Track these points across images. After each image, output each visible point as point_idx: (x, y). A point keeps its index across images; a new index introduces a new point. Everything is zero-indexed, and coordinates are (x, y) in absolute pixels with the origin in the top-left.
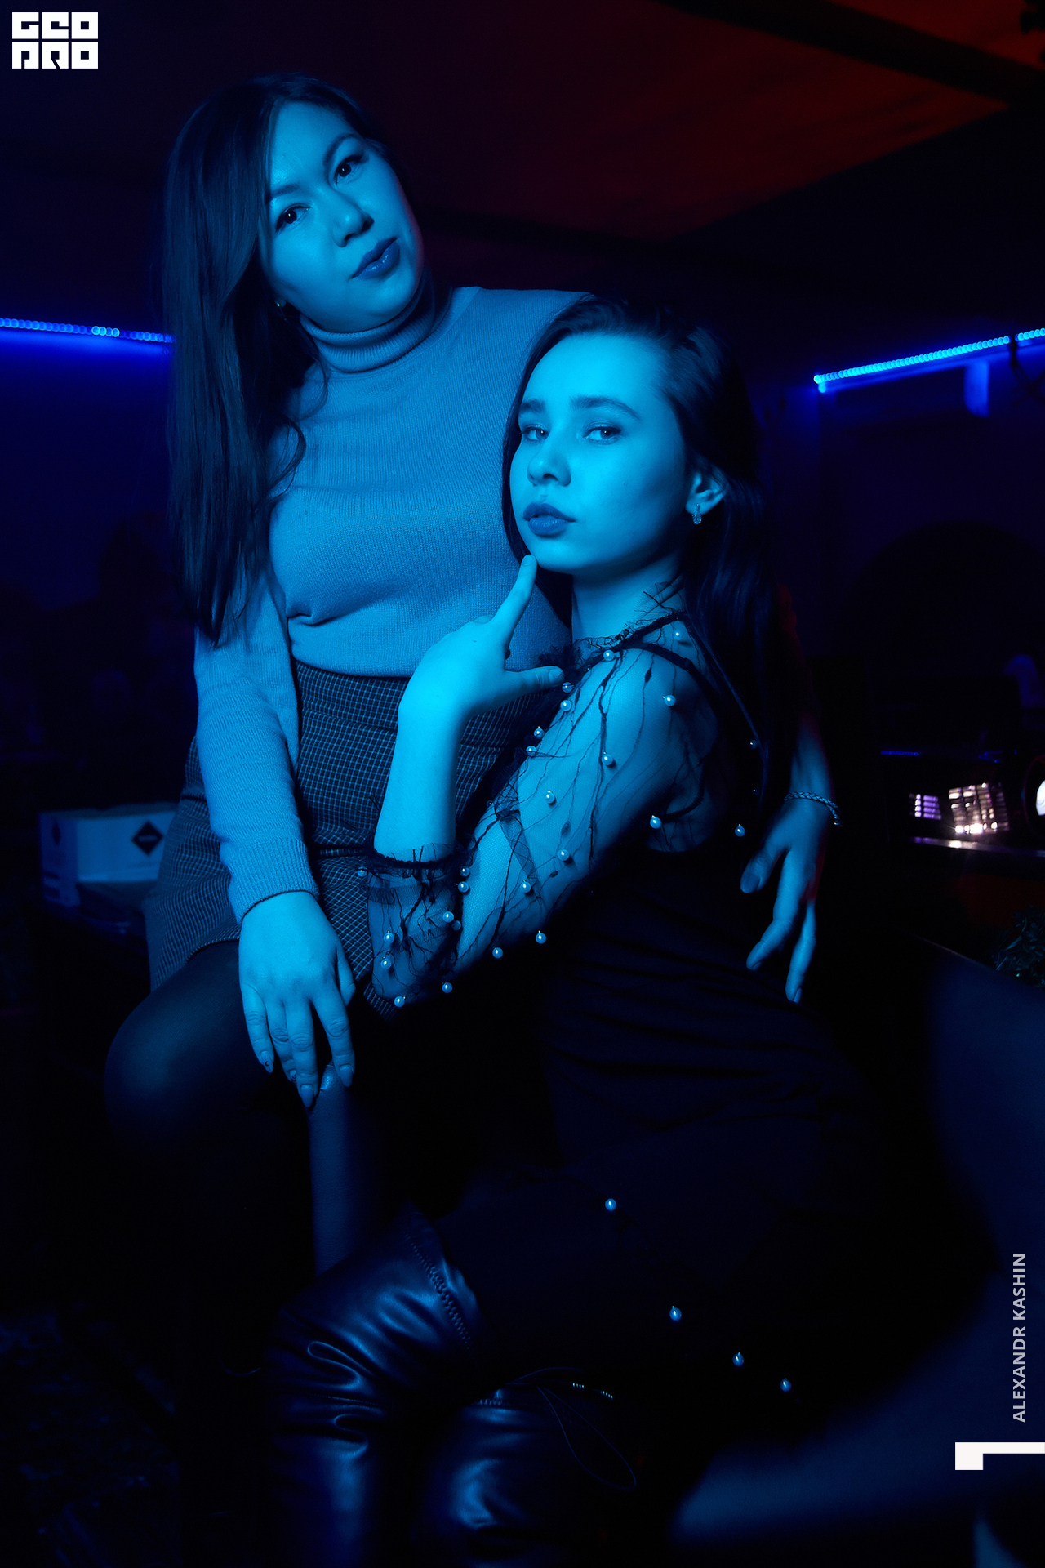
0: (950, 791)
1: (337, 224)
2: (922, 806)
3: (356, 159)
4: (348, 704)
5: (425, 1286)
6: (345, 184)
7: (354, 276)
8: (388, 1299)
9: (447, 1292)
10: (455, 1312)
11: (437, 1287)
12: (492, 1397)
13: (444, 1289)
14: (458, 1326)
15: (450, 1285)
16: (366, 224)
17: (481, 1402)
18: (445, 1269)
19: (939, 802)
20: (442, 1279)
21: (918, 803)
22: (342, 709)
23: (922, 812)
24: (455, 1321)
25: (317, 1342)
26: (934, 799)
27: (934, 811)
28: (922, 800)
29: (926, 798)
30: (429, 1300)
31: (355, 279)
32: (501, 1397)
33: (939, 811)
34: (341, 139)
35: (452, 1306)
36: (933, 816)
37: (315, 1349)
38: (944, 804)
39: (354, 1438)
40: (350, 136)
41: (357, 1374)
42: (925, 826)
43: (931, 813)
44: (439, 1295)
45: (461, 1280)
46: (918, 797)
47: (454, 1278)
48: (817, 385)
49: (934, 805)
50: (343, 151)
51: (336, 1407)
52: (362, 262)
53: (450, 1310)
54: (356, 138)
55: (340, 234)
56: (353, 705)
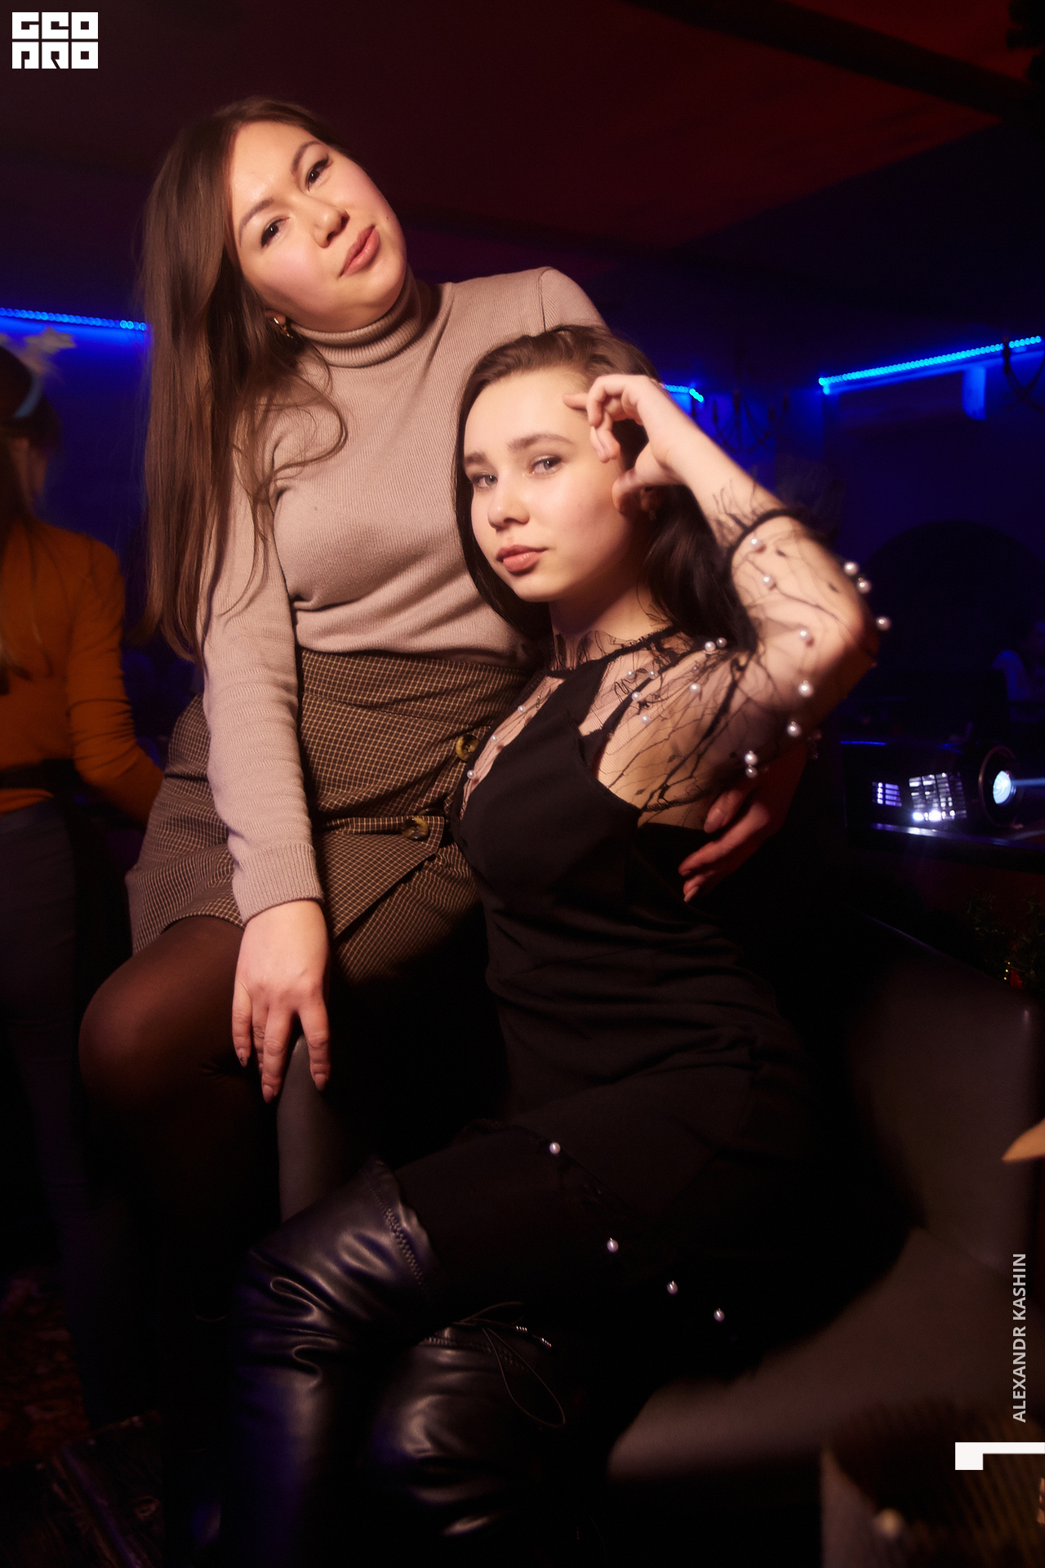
0: (911, 780)
1: (317, 226)
2: (884, 793)
3: (321, 165)
4: (330, 683)
5: (381, 1227)
6: (317, 189)
7: (342, 273)
8: (348, 1239)
9: (401, 1232)
10: (408, 1250)
11: (393, 1227)
12: (441, 1337)
13: (399, 1229)
14: (411, 1262)
15: (405, 1225)
16: (344, 220)
17: (430, 1339)
18: (400, 1210)
19: (899, 790)
20: (397, 1219)
21: (880, 790)
22: (318, 687)
23: (884, 799)
24: (408, 1258)
25: (280, 1278)
26: (896, 787)
27: (895, 798)
28: (884, 788)
29: (887, 786)
30: (386, 1240)
31: (343, 277)
32: (449, 1337)
33: (899, 799)
34: (305, 147)
35: (406, 1244)
36: (894, 804)
37: (277, 1284)
38: (905, 792)
39: (309, 1371)
40: (312, 143)
41: (314, 1307)
42: (887, 813)
43: (893, 801)
44: (393, 1234)
45: (414, 1221)
46: (880, 785)
47: (408, 1220)
48: (822, 387)
49: (896, 793)
50: (310, 158)
51: (294, 1339)
52: (348, 256)
53: (403, 1248)
54: (317, 143)
55: (322, 235)
56: (334, 684)
